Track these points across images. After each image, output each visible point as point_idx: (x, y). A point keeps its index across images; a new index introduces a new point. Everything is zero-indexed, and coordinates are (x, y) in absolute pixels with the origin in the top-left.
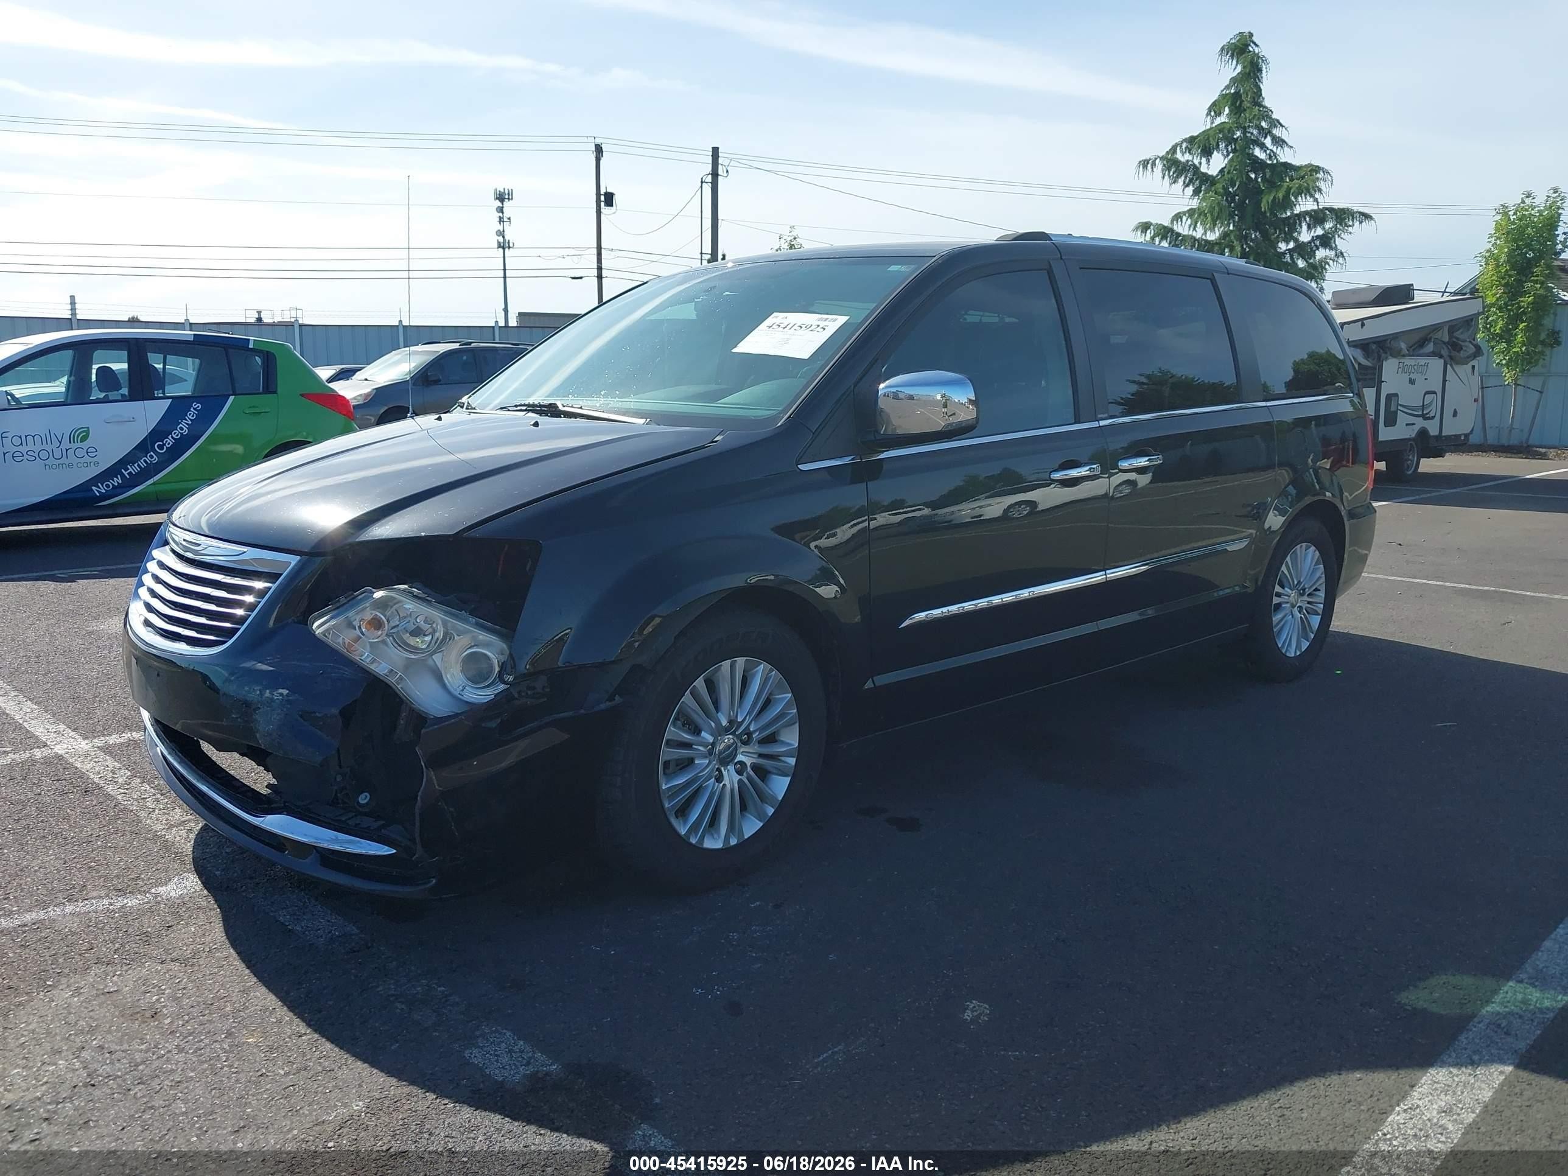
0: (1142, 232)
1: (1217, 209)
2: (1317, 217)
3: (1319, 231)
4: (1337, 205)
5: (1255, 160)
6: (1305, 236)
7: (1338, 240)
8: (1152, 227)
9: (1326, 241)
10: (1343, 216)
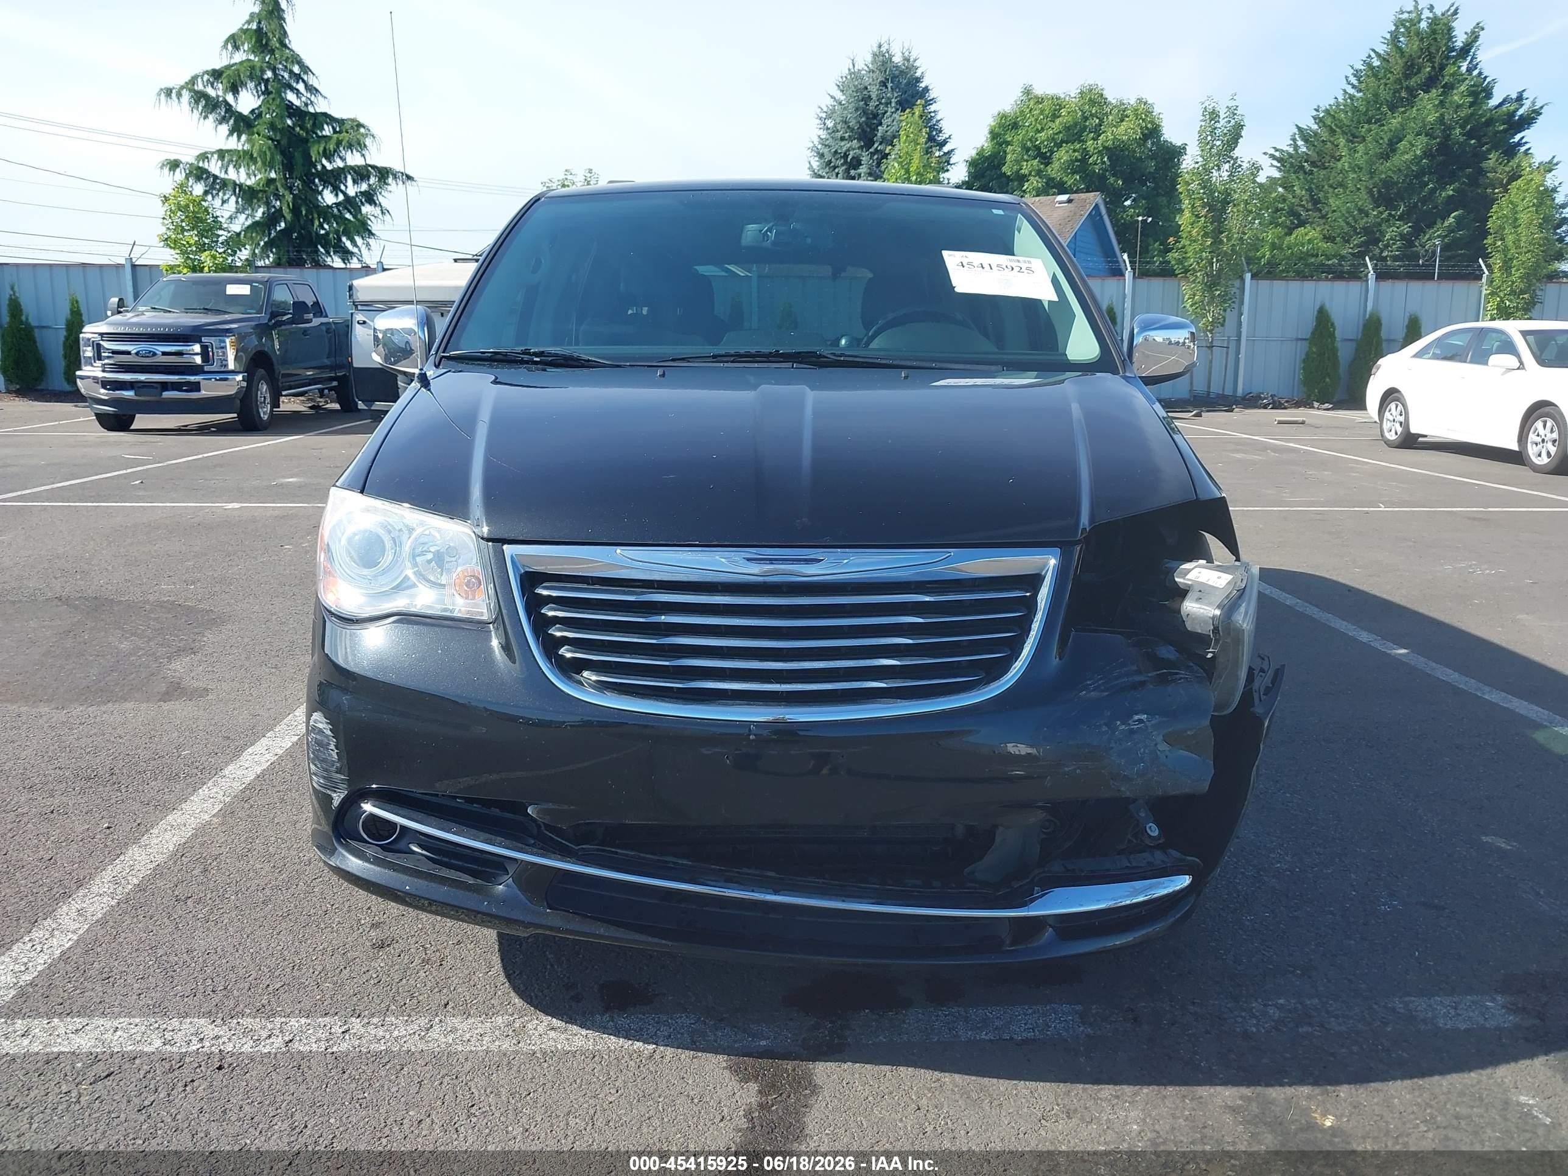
0: (170, 170)
1: (268, 153)
2: (361, 174)
3: (364, 187)
4: (380, 164)
5: (290, 106)
6: (352, 190)
7: (380, 197)
8: (181, 165)
9: (369, 197)
10: (384, 174)
